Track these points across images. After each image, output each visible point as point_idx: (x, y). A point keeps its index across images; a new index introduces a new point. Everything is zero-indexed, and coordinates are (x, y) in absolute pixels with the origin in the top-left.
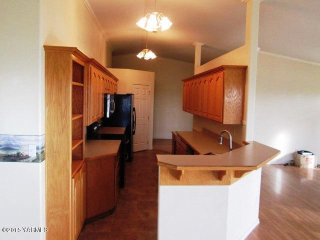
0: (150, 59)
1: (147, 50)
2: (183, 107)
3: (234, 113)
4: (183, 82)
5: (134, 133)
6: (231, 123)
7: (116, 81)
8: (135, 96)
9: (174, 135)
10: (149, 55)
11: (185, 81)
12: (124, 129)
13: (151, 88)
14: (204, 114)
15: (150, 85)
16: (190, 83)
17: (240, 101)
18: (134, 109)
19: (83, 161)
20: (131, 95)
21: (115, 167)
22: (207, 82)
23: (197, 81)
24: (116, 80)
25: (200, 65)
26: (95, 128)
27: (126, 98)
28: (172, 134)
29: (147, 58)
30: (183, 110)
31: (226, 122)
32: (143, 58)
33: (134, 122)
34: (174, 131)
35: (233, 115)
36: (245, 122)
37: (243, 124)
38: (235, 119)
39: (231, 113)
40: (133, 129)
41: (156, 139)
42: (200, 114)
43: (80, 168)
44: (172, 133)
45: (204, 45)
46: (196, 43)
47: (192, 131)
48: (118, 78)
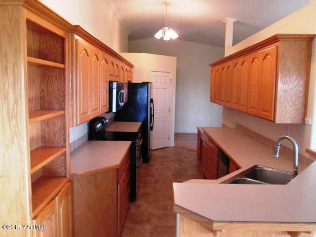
0: (171, 39)
1: (166, 28)
2: (211, 98)
3: (291, 106)
4: (210, 68)
5: (152, 128)
6: (288, 122)
7: (132, 68)
8: (154, 85)
9: (199, 131)
10: (170, 35)
11: (213, 65)
12: (139, 124)
13: (173, 75)
14: (241, 107)
15: (172, 72)
16: (220, 67)
17: (301, 89)
18: (152, 101)
19: (65, 180)
20: (147, 83)
21: (118, 184)
22: (246, 63)
23: (230, 63)
24: (131, 66)
25: (231, 45)
26: (99, 126)
27: (142, 87)
28: (197, 130)
29: (167, 38)
30: (211, 101)
31: (279, 119)
32: (162, 38)
33: (152, 116)
34: (200, 126)
35: (291, 109)
36: (310, 120)
37: (306, 122)
38: (294, 115)
39: (288, 107)
40: (150, 124)
41: (178, 134)
42: (234, 106)
43: (57, 195)
44: (197, 128)
45: (238, 21)
46: (228, 18)
47: (221, 126)
48: (133, 64)
